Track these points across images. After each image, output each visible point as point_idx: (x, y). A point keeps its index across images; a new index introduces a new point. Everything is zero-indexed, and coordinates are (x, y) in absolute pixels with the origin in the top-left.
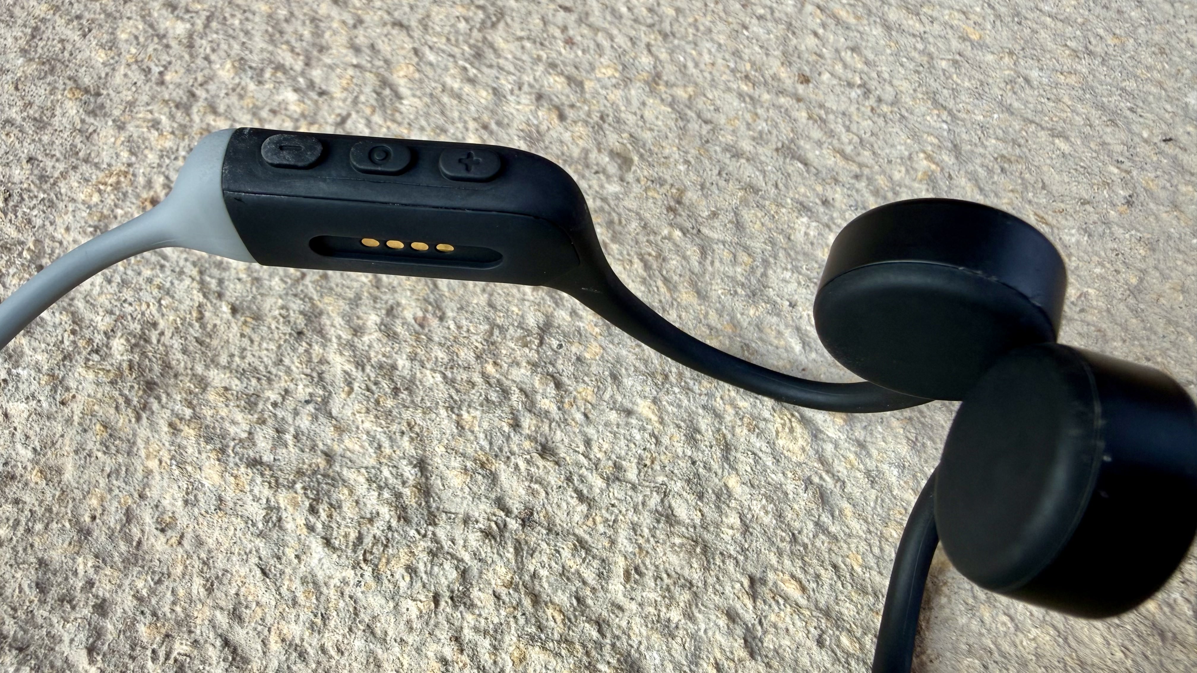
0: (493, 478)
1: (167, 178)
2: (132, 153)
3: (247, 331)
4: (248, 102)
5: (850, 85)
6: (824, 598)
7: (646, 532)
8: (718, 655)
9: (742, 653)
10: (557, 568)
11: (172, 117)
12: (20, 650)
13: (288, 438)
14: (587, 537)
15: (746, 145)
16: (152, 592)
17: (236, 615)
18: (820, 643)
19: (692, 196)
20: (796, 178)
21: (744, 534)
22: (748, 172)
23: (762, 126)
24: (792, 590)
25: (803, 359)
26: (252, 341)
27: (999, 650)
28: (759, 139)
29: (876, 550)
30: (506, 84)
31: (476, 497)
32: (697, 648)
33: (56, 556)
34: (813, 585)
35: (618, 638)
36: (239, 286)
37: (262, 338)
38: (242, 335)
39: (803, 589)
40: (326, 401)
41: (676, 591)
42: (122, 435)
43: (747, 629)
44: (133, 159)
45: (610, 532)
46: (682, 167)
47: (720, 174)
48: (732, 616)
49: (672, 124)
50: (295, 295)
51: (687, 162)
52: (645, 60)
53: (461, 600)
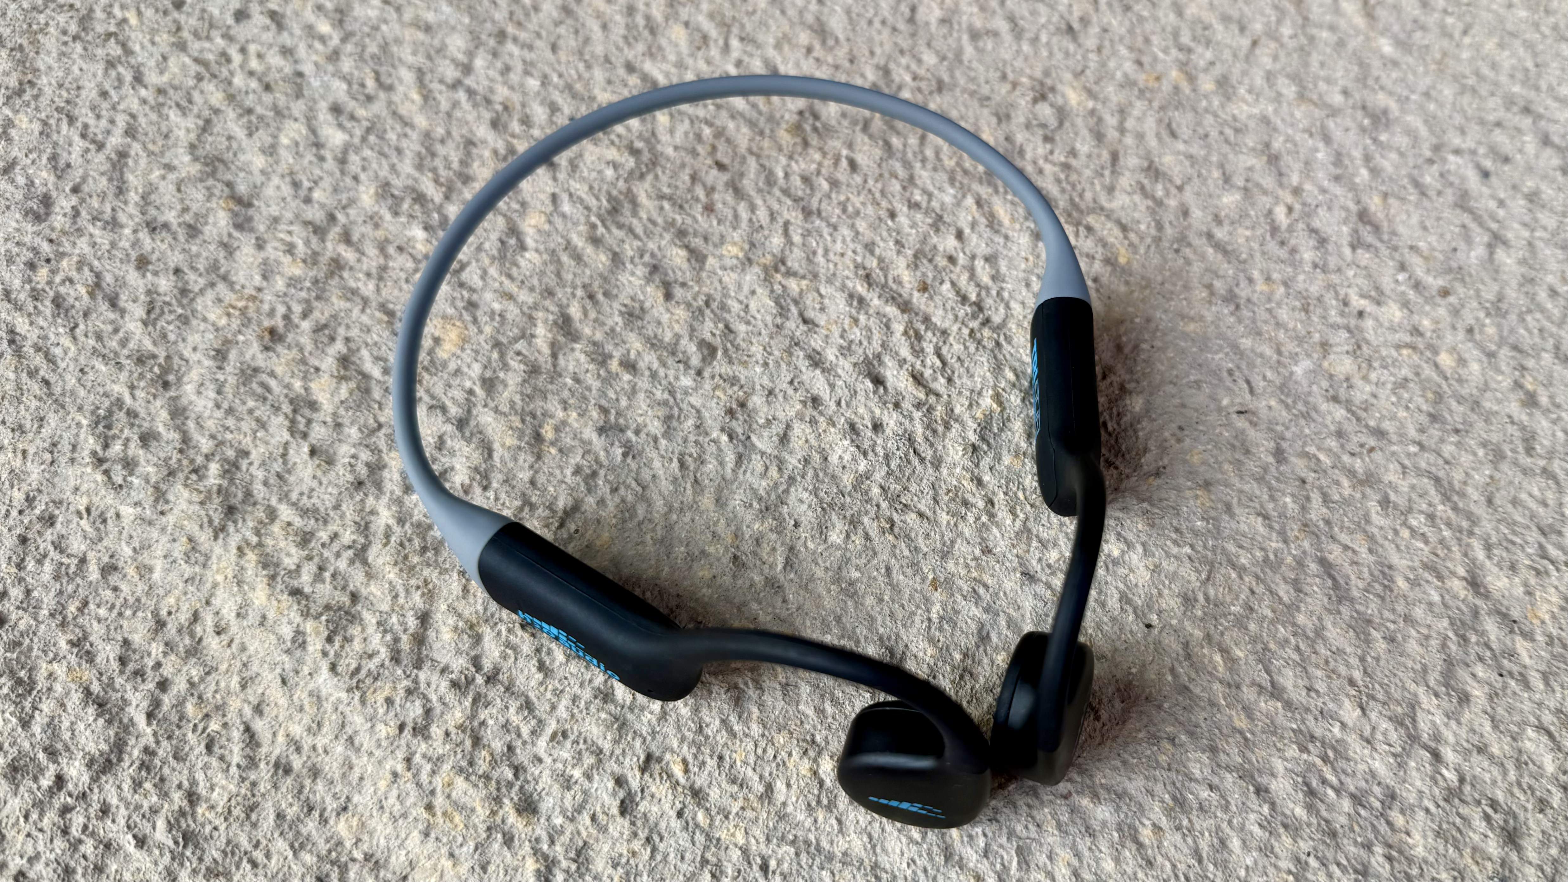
0: (478, 639)
1: (289, 308)
2: (265, 277)
3: (319, 473)
4: (380, 234)
5: (964, 299)
6: (700, 781)
7: (582, 705)
8: (598, 809)
9: (615, 811)
10: (502, 720)
11: (307, 242)
12: (100, 705)
13: (327, 575)
14: (535, 700)
15: (831, 354)
16: (202, 680)
17: (258, 709)
18: (680, 814)
19: (757, 401)
20: (861, 397)
21: (659, 720)
22: (818, 383)
23: (856, 334)
24: (677, 770)
25: (782, 578)
26: (321, 483)
27: (818, 844)
28: (846, 350)
29: (760, 751)
30: (629, 249)
31: (458, 652)
32: (585, 801)
33: (137, 639)
34: (696, 769)
35: (528, 782)
36: (323, 430)
37: (330, 482)
38: (314, 477)
39: (686, 771)
40: (365, 548)
41: (586, 755)
42: (202, 548)
43: (629, 793)
44: (265, 284)
45: (554, 700)
46: (758, 369)
47: (791, 382)
48: (620, 781)
49: (769, 319)
50: (367, 446)
51: (766, 364)
52: (776, 241)
53: (421, 731)
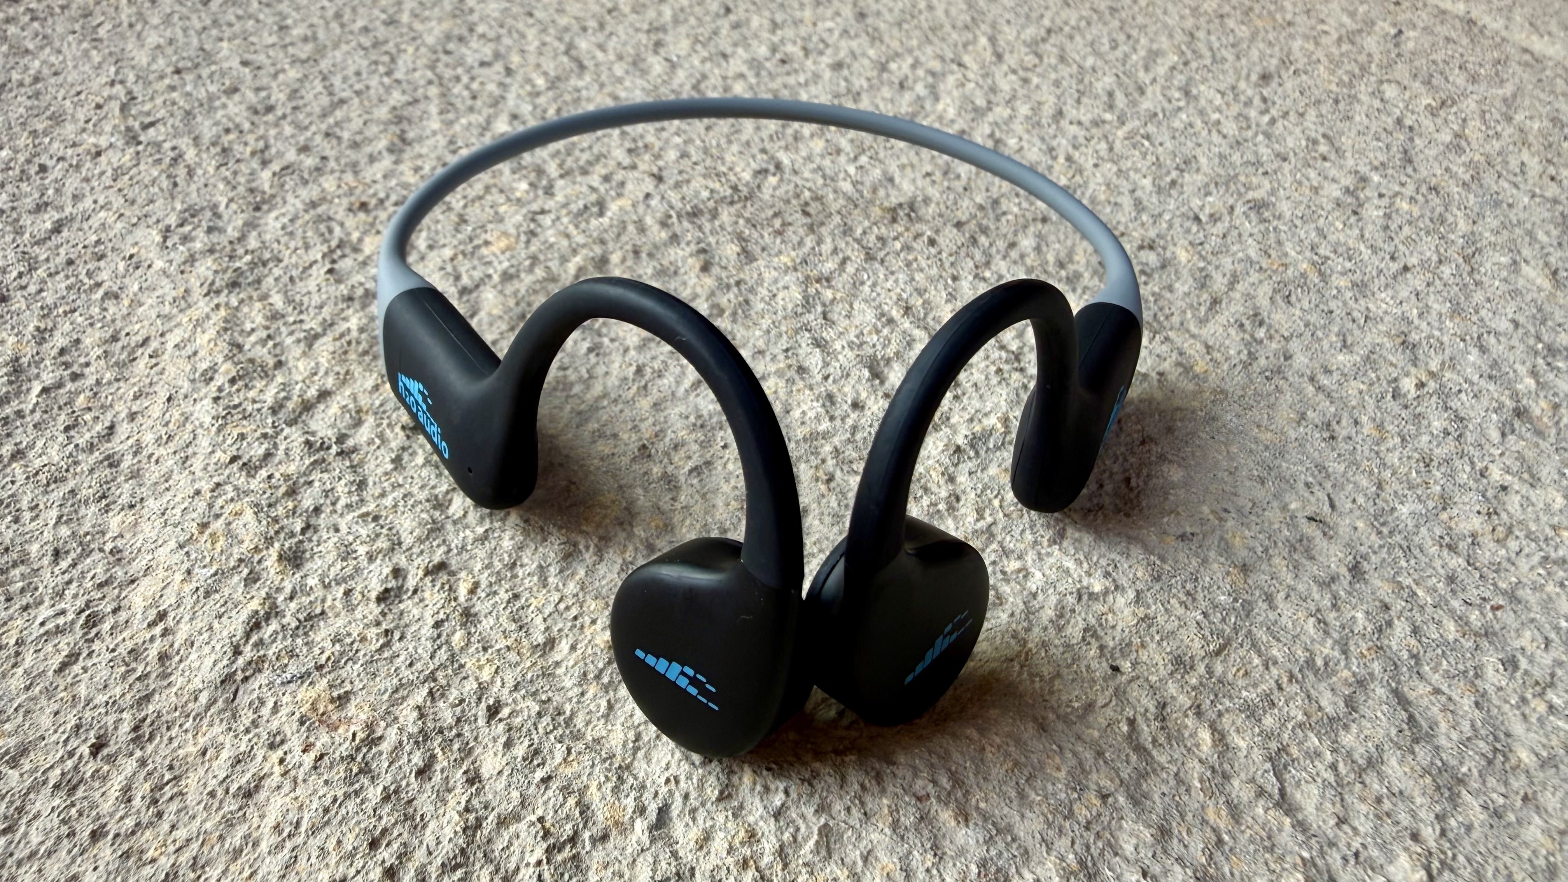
0: (358, 423)
3: (323, 285)
6: (481, 607)
7: (411, 502)
8: (359, 589)
9: (373, 595)
10: (328, 486)
12: (15, 371)
13: (271, 343)
14: (371, 484)
15: (838, 345)
16: (109, 383)
17: (132, 416)
18: (438, 625)
21: (476, 540)
22: (813, 359)
23: (873, 339)
24: (463, 590)
25: (682, 479)
27: (571, 718)
28: (855, 346)
29: (562, 606)
30: (689, 236)
31: (333, 426)
32: (352, 577)
33: (87, 341)
34: (483, 595)
35: (310, 540)
36: (350, 263)
37: (327, 292)
38: (318, 286)
39: (472, 591)
40: (317, 337)
41: (382, 538)
42: (190, 300)
43: (400, 588)
45: (389, 489)
47: (787, 350)
48: (397, 572)
49: (790, 306)
52: (830, 266)
53: (250, 469)
